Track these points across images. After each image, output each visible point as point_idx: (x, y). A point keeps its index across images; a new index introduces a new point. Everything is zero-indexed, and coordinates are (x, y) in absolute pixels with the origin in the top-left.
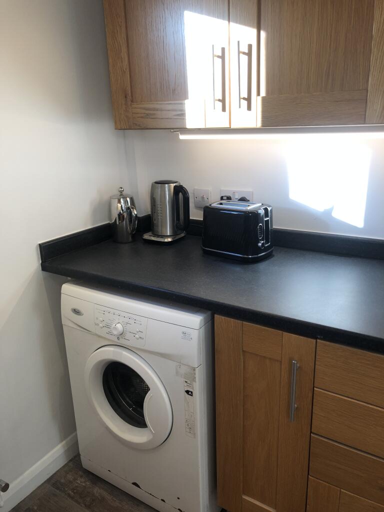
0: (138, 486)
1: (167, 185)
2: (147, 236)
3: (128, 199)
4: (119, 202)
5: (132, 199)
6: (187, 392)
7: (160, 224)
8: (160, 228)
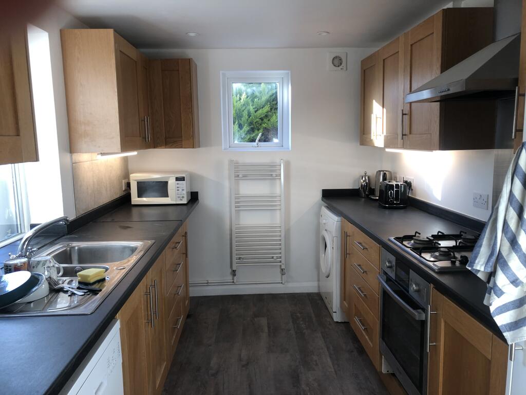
2: (371, 196)
3: (367, 178)
6: (333, 247)
7: (377, 191)
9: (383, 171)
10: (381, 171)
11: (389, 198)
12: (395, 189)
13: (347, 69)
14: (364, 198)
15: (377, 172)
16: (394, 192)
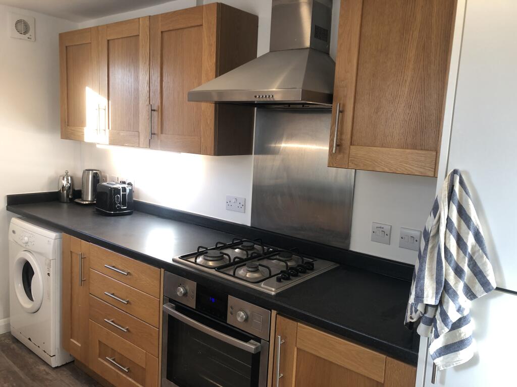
0: (30, 340)
1: (91, 172)
2: (77, 200)
3: (69, 178)
4: (63, 179)
5: (71, 178)
6: (48, 274)
7: (85, 194)
8: (85, 196)
9: (92, 170)
10: (89, 170)
11: (116, 204)
12: (121, 193)
13: (35, 40)
14: (67, 203)
15: (84, 172)
16: (120, 196)
